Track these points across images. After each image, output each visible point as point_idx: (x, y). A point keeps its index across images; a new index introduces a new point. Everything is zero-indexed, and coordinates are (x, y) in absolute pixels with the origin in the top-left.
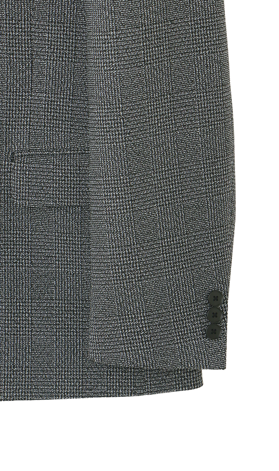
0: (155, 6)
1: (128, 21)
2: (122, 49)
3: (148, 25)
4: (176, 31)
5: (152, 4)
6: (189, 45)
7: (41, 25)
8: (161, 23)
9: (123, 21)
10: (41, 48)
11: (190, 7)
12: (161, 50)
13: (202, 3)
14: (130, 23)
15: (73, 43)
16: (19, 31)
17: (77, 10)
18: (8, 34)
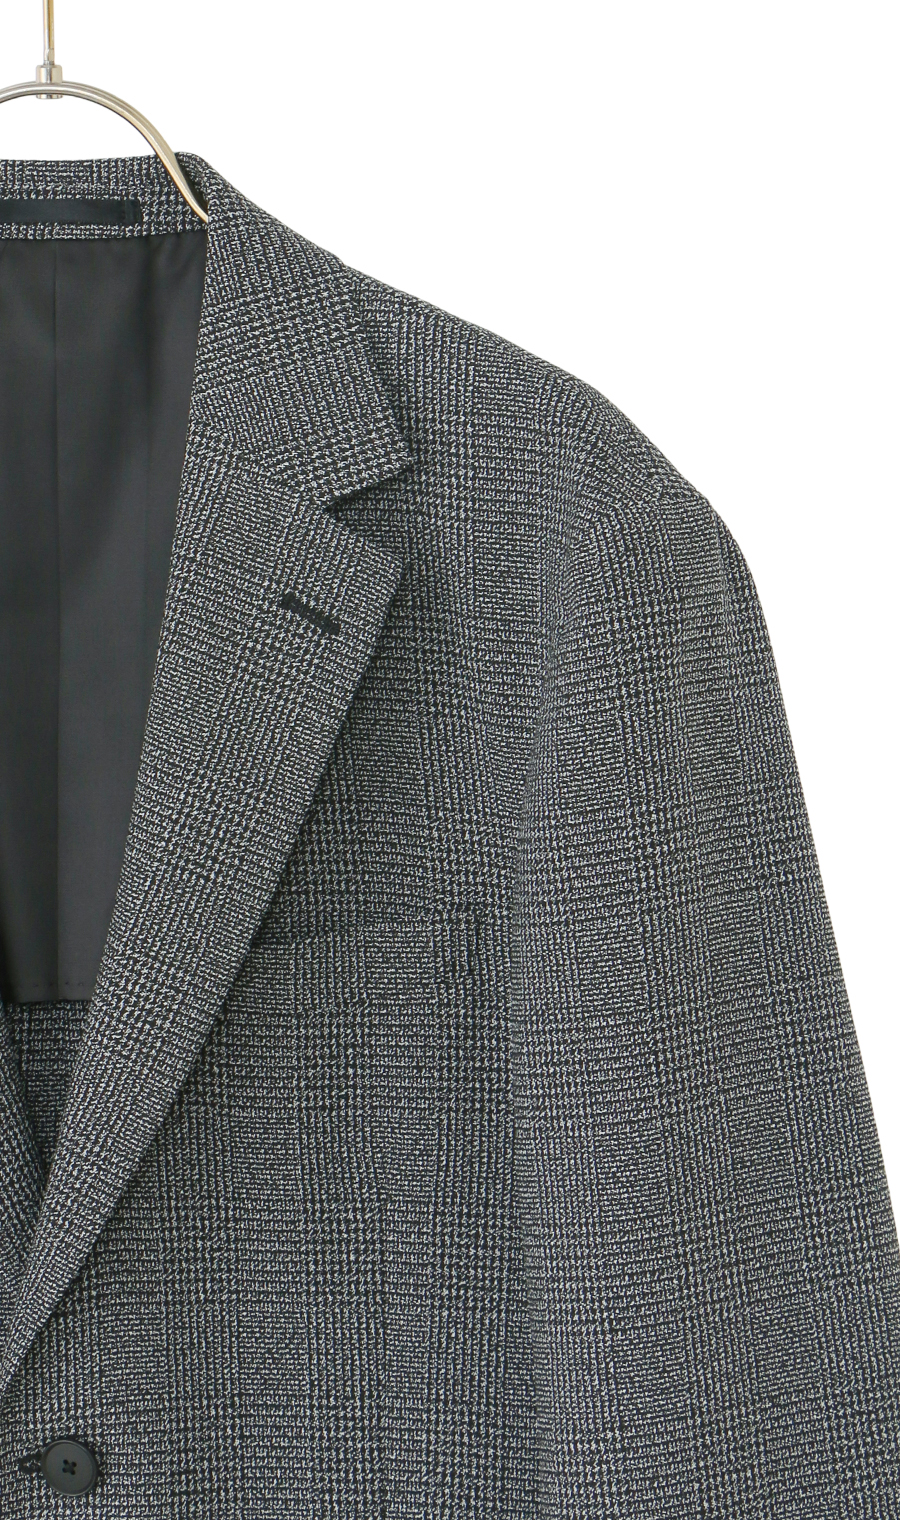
0: (726, 1358)
1: (655, 1401)
2: (641, 1479)
3: (709, 1412)
4: (787, 1426)
5: (719, 1355)
6: (823, 1463)
7: (409, 1409)
8: (746, 1405)
9: (641, 1403)
10: (409, 1471)
11: (822, 1360)
12: (747, 1479)
13: (853, 1348)
14: (659, 1406)
15: (496, 1457)
16: (346, 1428)
17: (506, 1368)
18: (317, 1435)
